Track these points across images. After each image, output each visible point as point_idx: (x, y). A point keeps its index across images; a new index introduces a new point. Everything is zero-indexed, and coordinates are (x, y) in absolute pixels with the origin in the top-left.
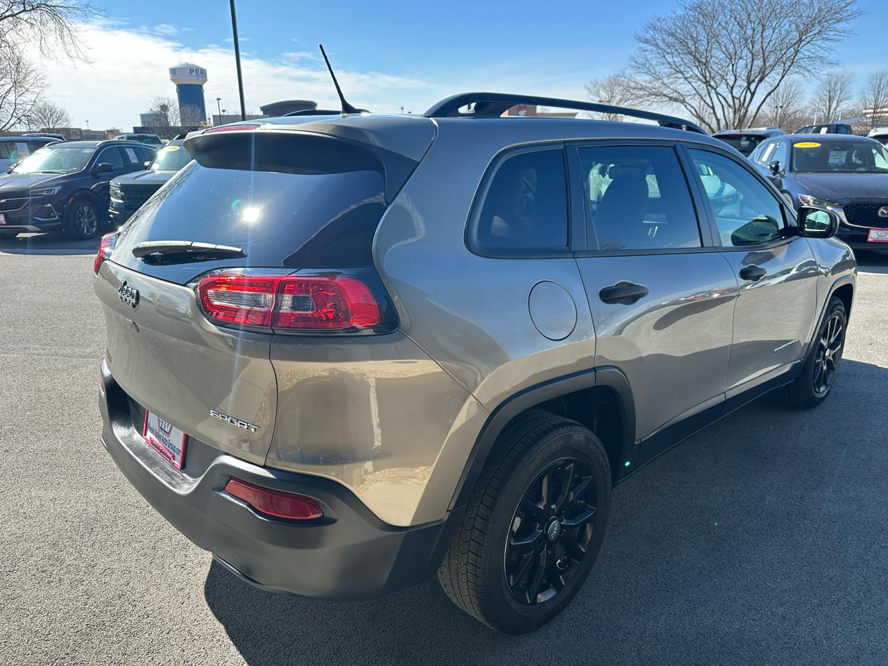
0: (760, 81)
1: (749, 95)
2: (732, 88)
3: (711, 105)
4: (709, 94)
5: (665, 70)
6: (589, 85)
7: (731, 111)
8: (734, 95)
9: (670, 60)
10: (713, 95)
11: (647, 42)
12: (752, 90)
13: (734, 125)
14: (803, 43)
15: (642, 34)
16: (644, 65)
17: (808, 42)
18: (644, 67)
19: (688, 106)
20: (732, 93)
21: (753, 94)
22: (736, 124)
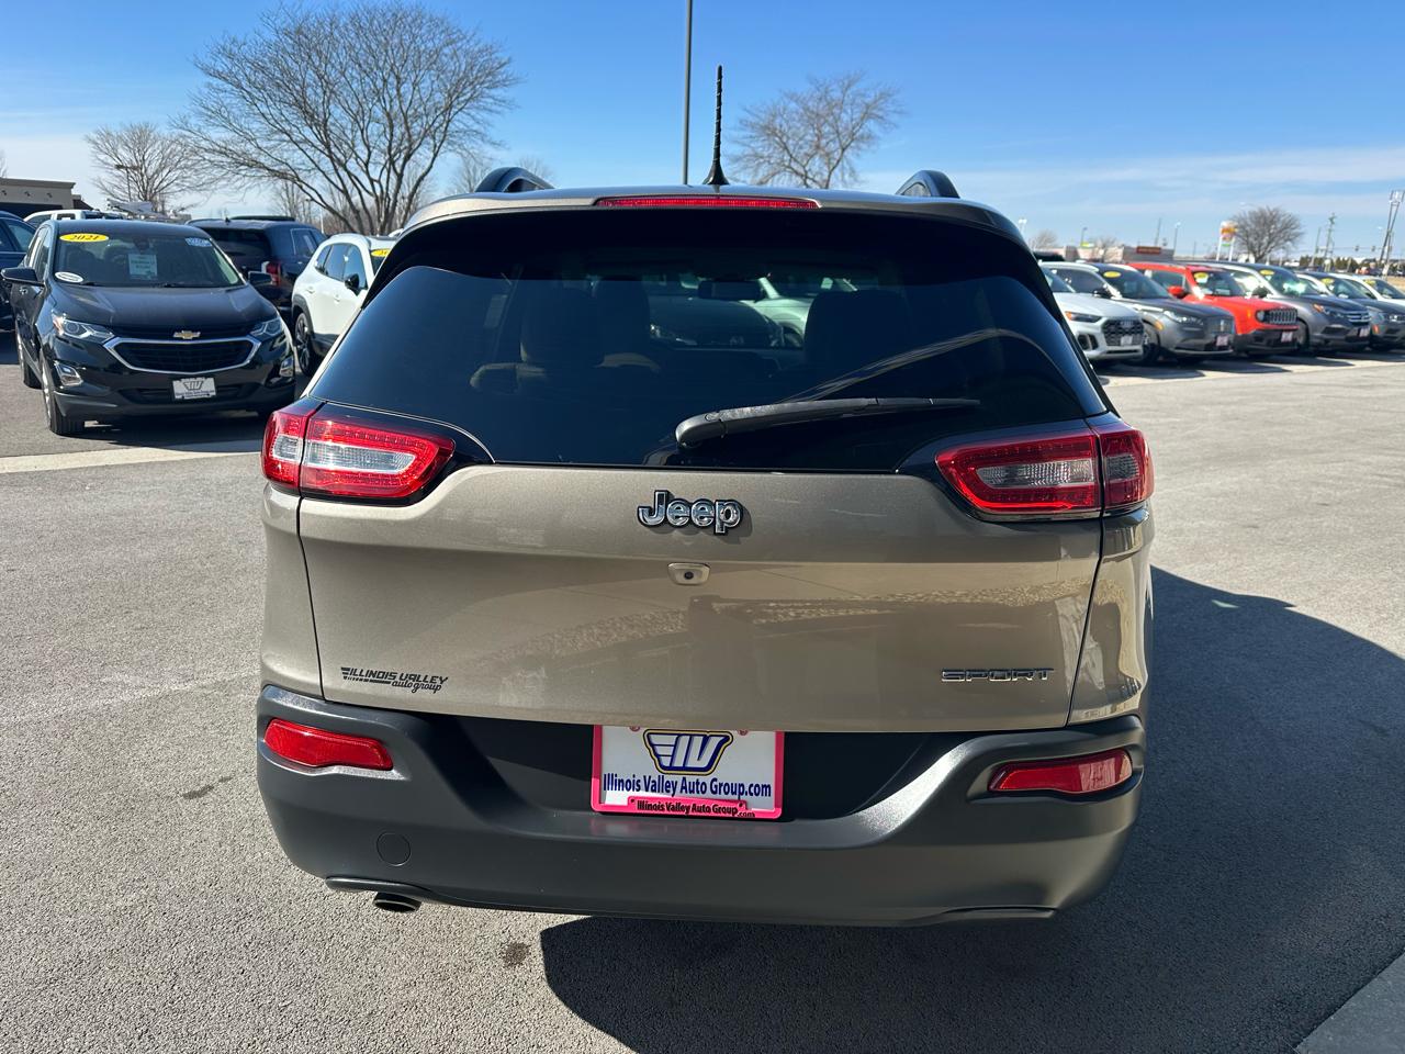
0: (408, 158)
1: (393, 177)
2: (366, 165)
3: (341, 187)
4: (336, 170)
5: (256, 126)
6: (94, 136)
7: (372, 199)
8: (372, 176)
9: (264, 109)
10: (343, 174)
11: (219, 75)
12: (399, 170)
13: (379, 221)
14: (455, 110)
15: (209, 61)
16: (219, 113)
17: (460, 110)
18: (218, 116)
19: (304, 187)
20: (367, 173)
21: (400, 177)
22: (382, 220)
